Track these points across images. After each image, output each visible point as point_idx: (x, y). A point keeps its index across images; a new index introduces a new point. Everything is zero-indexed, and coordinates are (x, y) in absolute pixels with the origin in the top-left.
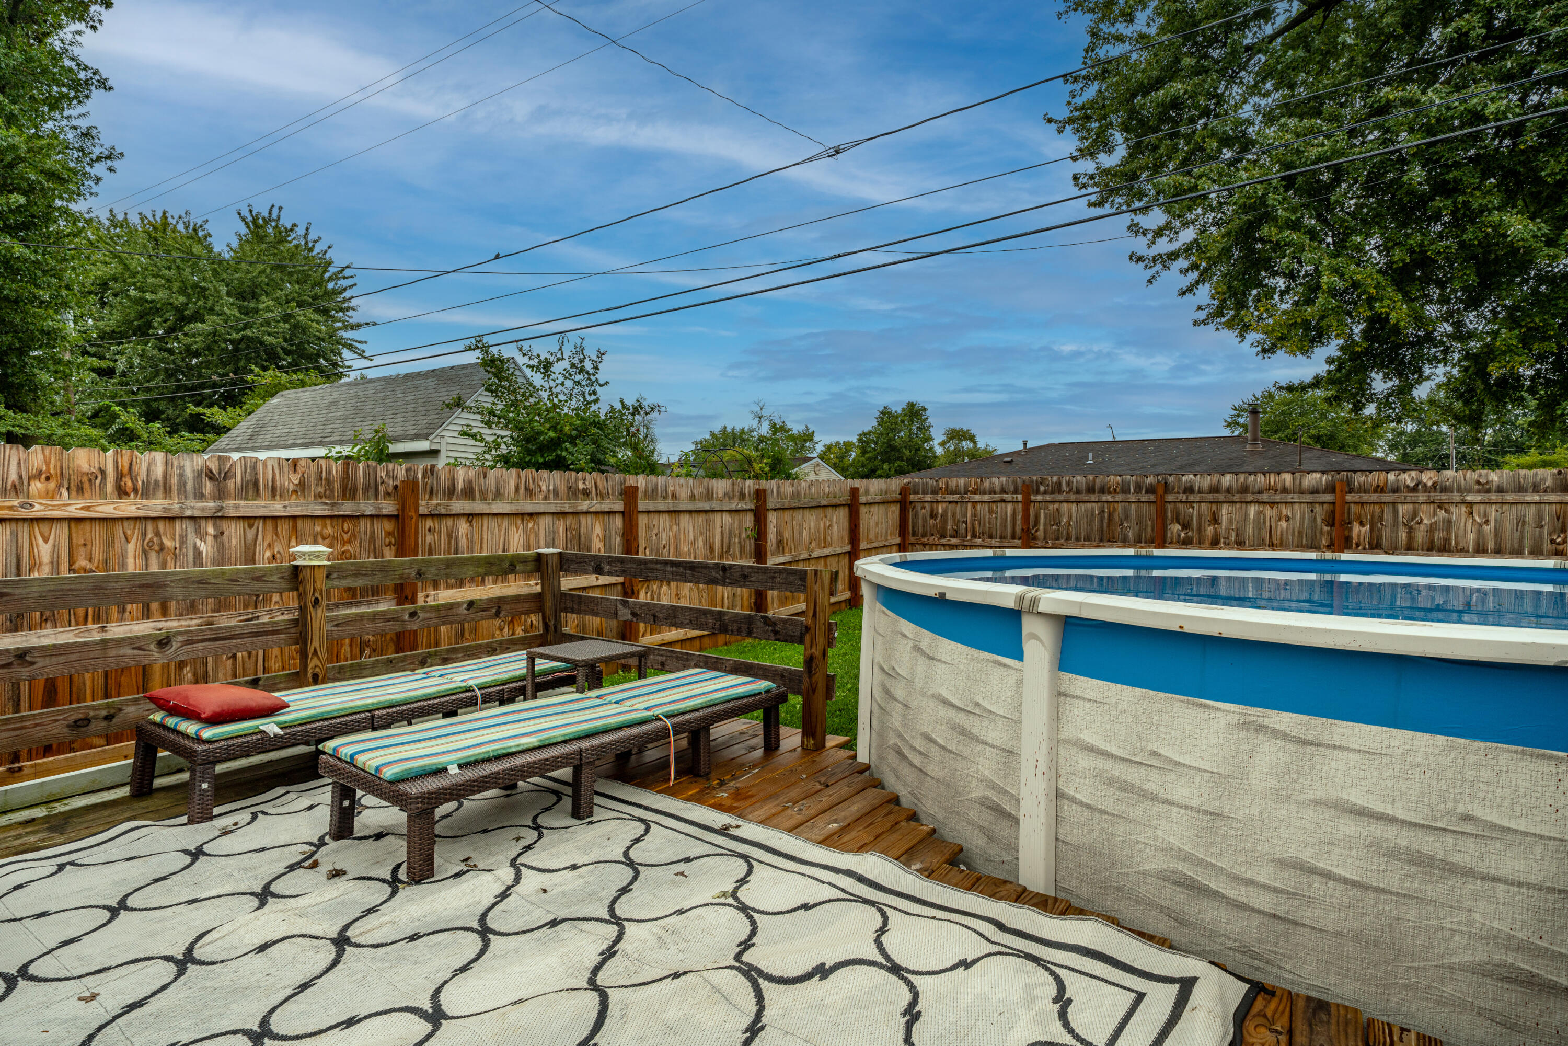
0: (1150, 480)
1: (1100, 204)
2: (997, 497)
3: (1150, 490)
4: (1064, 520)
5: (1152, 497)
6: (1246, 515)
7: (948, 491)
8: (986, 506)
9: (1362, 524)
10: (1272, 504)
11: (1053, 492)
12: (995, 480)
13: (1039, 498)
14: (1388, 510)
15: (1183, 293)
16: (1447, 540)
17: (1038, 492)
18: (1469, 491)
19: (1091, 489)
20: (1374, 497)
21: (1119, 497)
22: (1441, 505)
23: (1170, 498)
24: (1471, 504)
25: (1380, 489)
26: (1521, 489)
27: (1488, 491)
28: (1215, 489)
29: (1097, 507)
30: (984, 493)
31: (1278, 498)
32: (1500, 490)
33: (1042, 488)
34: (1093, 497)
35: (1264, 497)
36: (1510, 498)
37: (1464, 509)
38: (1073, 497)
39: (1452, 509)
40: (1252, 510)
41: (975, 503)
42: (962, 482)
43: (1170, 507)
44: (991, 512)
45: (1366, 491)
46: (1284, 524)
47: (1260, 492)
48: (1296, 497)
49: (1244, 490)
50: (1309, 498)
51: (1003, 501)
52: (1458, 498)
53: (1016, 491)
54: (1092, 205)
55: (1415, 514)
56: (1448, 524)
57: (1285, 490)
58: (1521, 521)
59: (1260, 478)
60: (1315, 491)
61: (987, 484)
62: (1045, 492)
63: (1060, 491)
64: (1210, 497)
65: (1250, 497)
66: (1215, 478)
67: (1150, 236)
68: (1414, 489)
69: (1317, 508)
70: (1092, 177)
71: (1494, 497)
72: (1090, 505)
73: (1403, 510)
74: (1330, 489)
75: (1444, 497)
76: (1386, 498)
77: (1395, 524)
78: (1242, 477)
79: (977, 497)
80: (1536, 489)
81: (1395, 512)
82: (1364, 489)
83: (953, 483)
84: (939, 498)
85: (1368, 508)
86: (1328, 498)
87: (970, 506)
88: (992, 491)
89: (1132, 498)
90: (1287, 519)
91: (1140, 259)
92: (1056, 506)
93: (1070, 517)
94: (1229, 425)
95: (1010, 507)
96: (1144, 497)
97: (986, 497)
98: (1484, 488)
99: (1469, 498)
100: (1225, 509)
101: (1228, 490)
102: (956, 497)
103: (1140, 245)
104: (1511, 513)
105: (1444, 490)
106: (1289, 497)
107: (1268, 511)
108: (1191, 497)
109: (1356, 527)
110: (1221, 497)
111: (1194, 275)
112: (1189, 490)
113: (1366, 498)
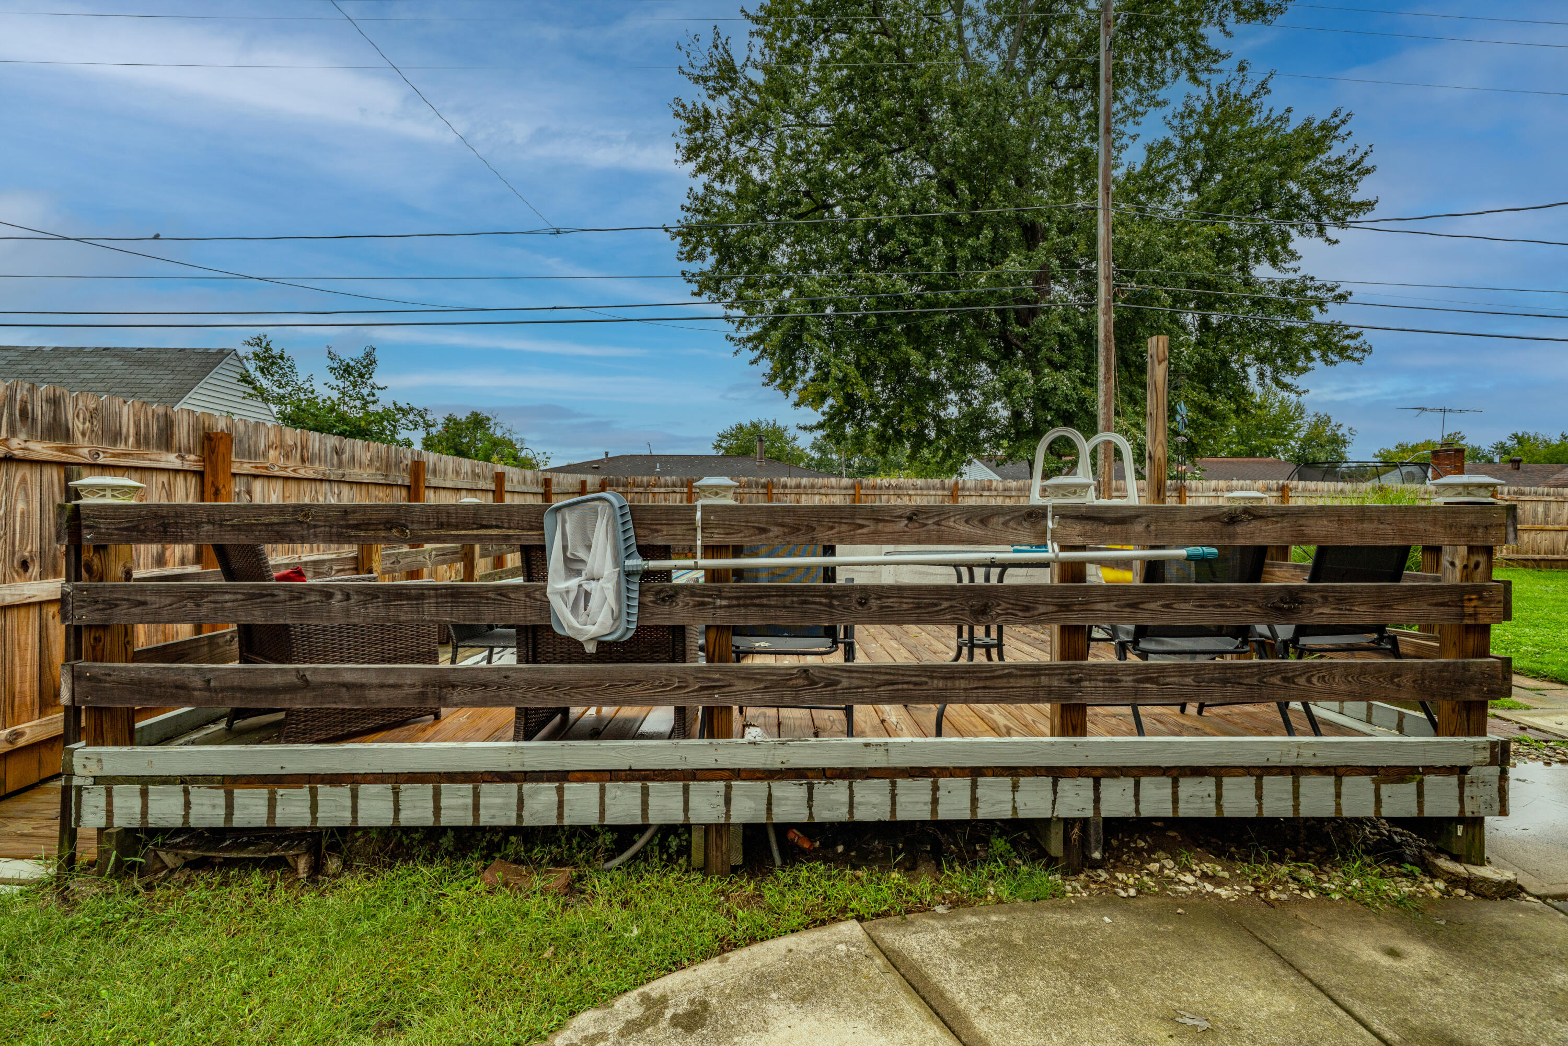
0: (763, 480)
1: (699, 294)
2: (670, 489)
3: (764, 486)
5: (765, 491)
6: (814, 501)
7: (635, 485)
10: (826, 495)
12: (668, 478)
15: (752, 363)
18: (910, 489)
20: (871, 492)
21: (746, 490)
22: (899, 496)
23: (775, 491)
24: (910, 496)
25: (874, 487)
26: (928, 488)
27: (917, 489)
28: (798, 486)
30: (660, 486)
31: (829, 492)
32: (921, 489)
35: (823, 491)
36: (925, 492)
39: (903, 497)
40: (817, 498)
41: (654, 493)
42: (645, 479)
43: (775, 496)
44: (665, 500)
47: (820, 488)
48: (838, 491)
49: (813, 487)
50: (844, 492)
51: (674, 492)
52: (906, 493)
53: (682, 486)
54: (694, 294)
55: (889, 500)
57: (832, 488)
59: (821, 480)
60: (846, 488)
61: (662, 480)
64: (796, 491)
65: (816, 491)
66: (798, 480)
67: (737, 324)
68: (888, 488)
69: (847, 497)
70: (693, 275)
71: (919, 492)
73: (884, 498)
74: (853, 487)
75: (900, 492)
76: (877, 492)
78: (812, 480)
79: (656, 490)
80: (934, 488)
81: (881, 499)
82: (867, 488)
83: (639, 479)
84: (629, 489)
85: (869, 497)
86: (852, 492)
87: (651, 495)
88: (666, 486)
89: (754, 491)
90: (834, 503)
91: (732, 339)
94: (715, 447)
95: (678, 496)
96: (761, 491)
97: (663, 490)
98: (915, 487)
99: (910, 492)
100: (803, 498)
101: (805, 487)
102: (641, 489)
103: (731, 328)
104: (925, 500)
105: (900, 488)
106: (834, 491)
107: (825, 499)
108: (786, 491)
110: (802, 491)
111: (757, 353)
112: (785, 486)
113: (869, 492)
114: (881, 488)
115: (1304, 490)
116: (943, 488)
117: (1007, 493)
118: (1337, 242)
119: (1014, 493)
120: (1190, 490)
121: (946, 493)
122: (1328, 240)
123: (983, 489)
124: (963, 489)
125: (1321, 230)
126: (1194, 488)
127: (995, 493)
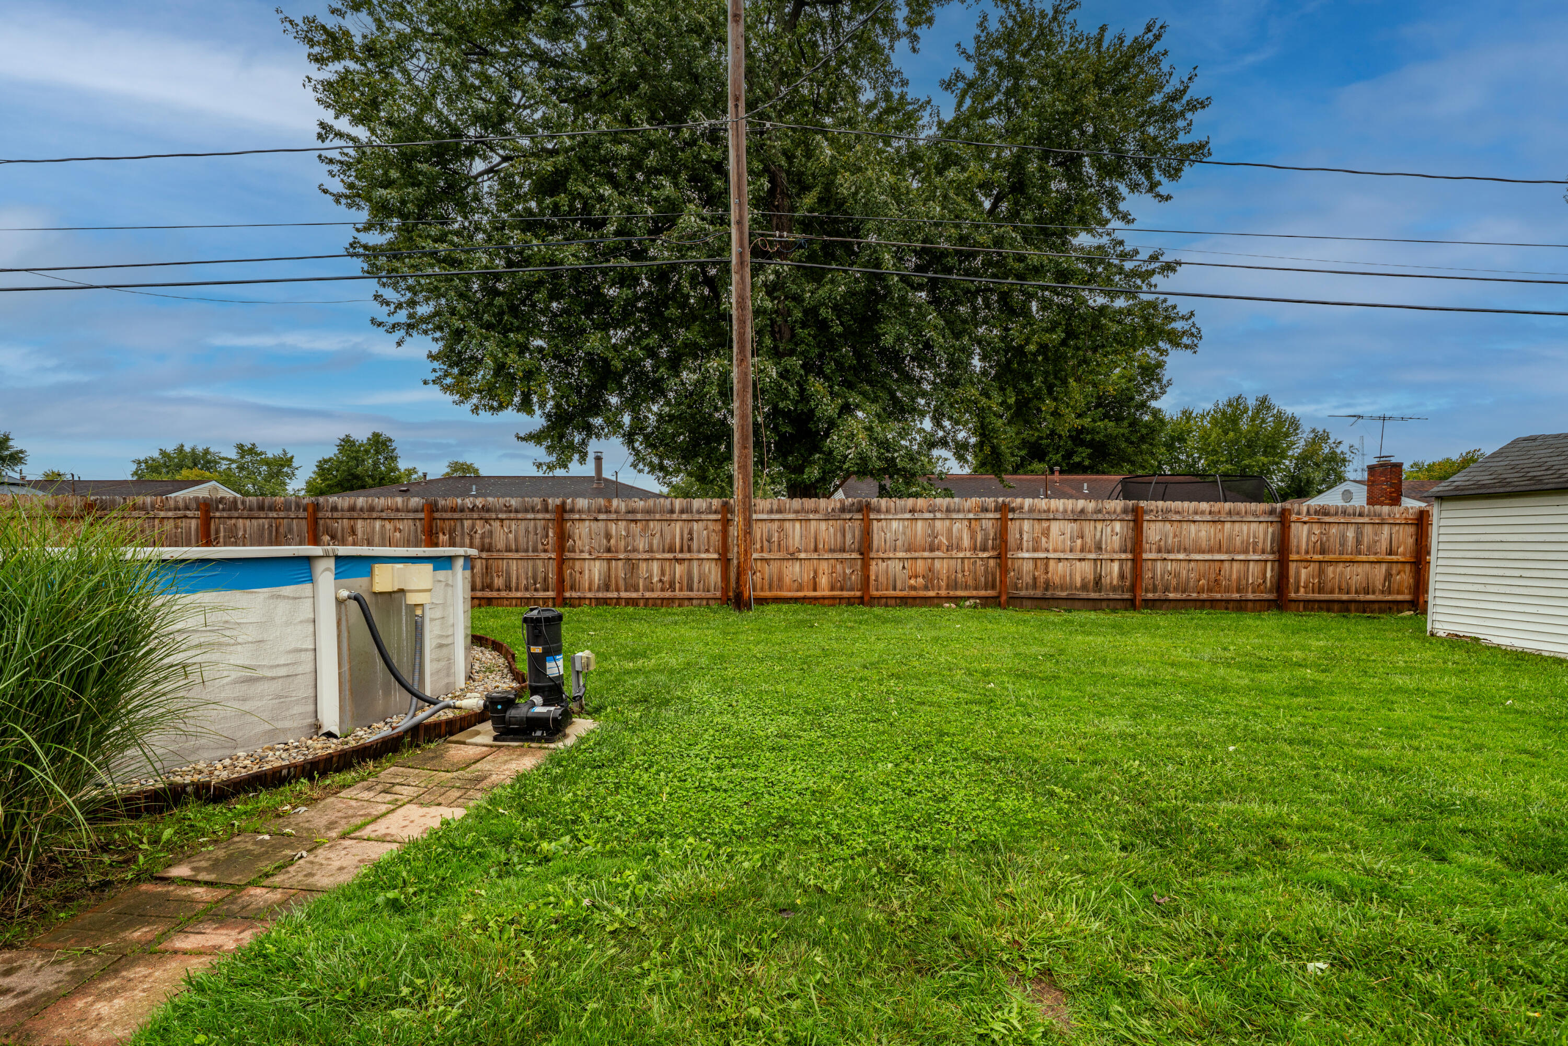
2: (180, 513)
4: (241, 533)
6: (374, 528)
8: (171, 522)
9: (444, 534)
10: (390, 520)
11: (230, 510)
13: (218, 514)
14: (459, 524)
16: (490, 544)
17: (217, 509)
18: (501, 511)
19: (261, 508)
20: (449, 515)
21: (282, 514)
22: (486, 520)
23: (322, 515)
24: (502, 520)
25: (453, 510)
26: (526, 511)
27: (510, 512)
28: (352, 508)
29: (266, 522)
30: (170, 510)
31: (392, 515)
33: (221, 506)
34: (262, 514)
35: (384, 515)
36: (520, 516)
37: (498, 523)
38: (246, 513)
39: (492, 522)
40: (378, 524)
41: (159, 519)
42: (148, 500)
43: (321, 522)
44: (176, 528)
45: (446, 511)
46: (398, 534)
47: (382, 511)
48: (403, 515)
49: (372, 509)
50: (411, 515)
51: (186, 517)
52: (494, 516)
53: (197, 508)
55: (473, 526)
56: (491, 532)
57: (398, 510)
58: (527, 531)
59: (382, 500)
60: (416, 511)
62: (223, 510)
63: (236, 509)
65: (375, 515)
66: (352, 500)
68: (472, 510)
69: (418, 523)
71: (512, 515)
72: (261, 521)
73: (467, 523)
75: (487, 515)
76: (456, 515)
77: (463, 534)
78: (370, 499)
80: (533, 510)
81: (462, 526)
82: (444, 510)
85: (447, 523)
87: (157, 522)
90: (400, 531)
92: (233, 521)
93: (245, 531)
96: (302, 514)
97: (170, 514)
98: (508, 509)
99: (500, 516)
100: (360, 523)
101: (361, 510)
104: (523, 524)
105: (488, 510)
106: (399, 515)
107: (388, 526)
108: (335, 515)
109: (441, 536)
110: (355, 515)
112: (334, 509)
113: (445, 515)
114: (462, 510)
115: (1031, 510)
116: (546, 510)
117: (630, 516)
118: (1168, 198)
119: (639, 516)
120: (879, 511)
121: (548, 516)
122: (1158, 195)
123: (600, 511)
124: (572, 511)
125: (1153, 187)
126: (883, 507)
127: (614, 516)
